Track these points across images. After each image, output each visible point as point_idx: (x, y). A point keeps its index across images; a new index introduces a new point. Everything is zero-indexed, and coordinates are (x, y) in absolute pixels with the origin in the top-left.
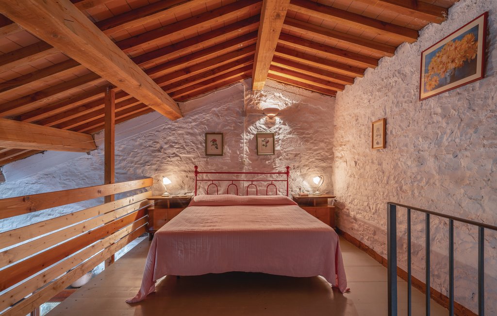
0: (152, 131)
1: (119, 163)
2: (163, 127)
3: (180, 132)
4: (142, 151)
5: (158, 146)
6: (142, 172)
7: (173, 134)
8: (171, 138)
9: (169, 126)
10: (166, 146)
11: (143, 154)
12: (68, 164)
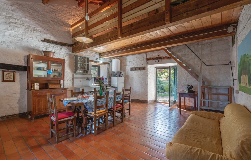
0: (71, 7)
1: (58, 14)
2: (75, 8)
3: (81, 12)
4: (67, 13)
5: (73, 14)
6: (67, 21)
7: (79, 12)
8: (78, 13)
9: (77, 8)
10: (76, 15)
11: (68, 14)
12: (32, 4)
